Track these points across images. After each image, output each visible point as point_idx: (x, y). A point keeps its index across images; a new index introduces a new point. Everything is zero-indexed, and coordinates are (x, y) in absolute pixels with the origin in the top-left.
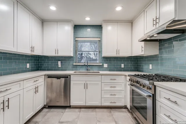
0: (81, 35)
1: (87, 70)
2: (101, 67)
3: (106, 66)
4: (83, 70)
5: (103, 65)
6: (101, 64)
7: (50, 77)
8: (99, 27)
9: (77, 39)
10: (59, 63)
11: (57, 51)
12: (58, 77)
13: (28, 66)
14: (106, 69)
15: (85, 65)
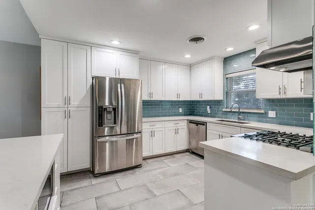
1: (239, 119)
2: (262, 116)
3: (272, 114)
5: (266, 113)
6: (262, 111)
7: (191, 122)
11: (201, 95)
12: (197, 123)
13: (181, 110)
14: (271, 121)
15: (236, 112)
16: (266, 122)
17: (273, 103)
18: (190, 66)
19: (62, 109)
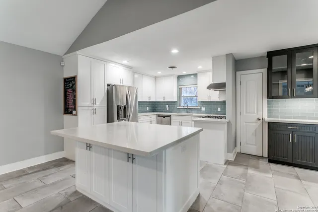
0: (183, 83)
1: (187, 112)
2: (199, 110)
3: (203, 109)
4: (184, 113)
5: (201, 109)
6: (199, 108)
7: (159, 116)
8: (196, 75)
9: (180, 87)
10: (167, 106)
11: (164, 98)
12: (164, 116)
14: (203, 112)
15: (184, 108)
16: (201, 113)
17: (204, 103)
18: (156, 78)
19: (90, 108)
